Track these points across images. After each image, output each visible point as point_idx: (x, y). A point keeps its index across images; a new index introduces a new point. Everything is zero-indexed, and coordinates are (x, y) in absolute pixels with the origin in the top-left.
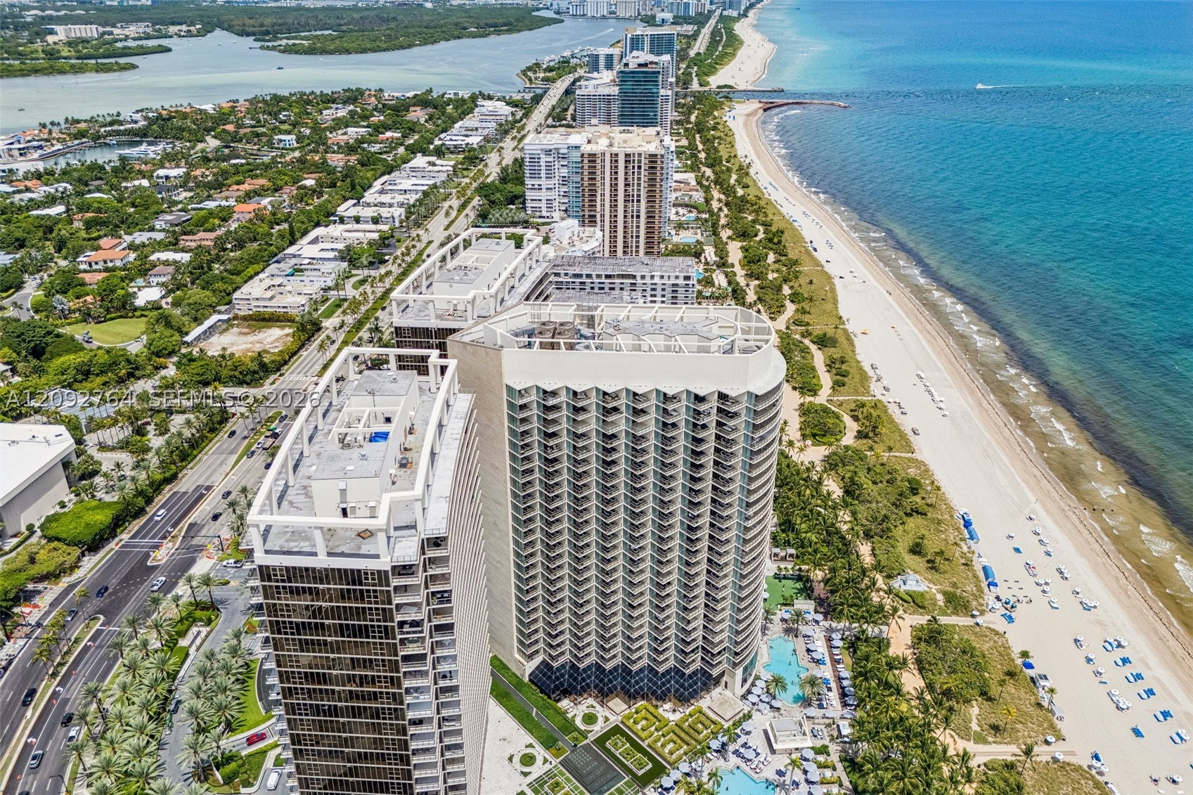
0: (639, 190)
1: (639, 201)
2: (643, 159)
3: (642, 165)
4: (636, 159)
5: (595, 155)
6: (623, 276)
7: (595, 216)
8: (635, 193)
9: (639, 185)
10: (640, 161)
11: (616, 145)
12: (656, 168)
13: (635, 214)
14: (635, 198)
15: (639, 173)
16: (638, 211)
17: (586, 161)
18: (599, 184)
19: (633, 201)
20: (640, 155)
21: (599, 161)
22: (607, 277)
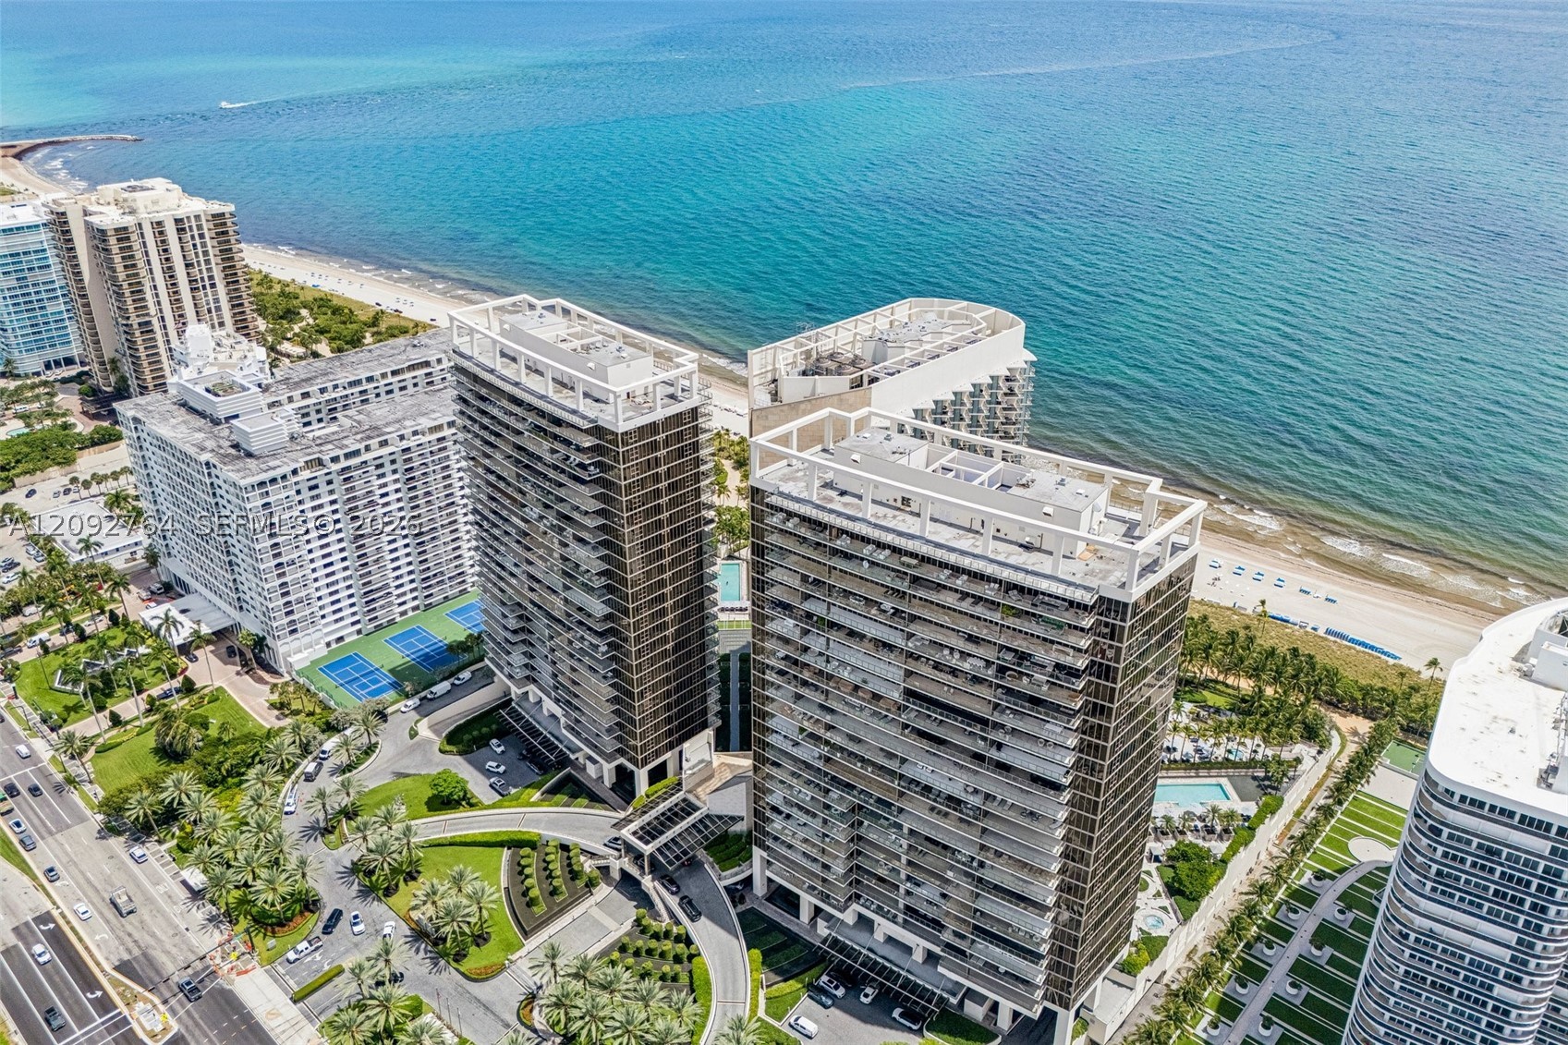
0: (209, 270)
1: (213, 286)
2: (204, 222)
3: (206, 231)
4: (194, 224)
5: (125, 229)
6: (412, 368)
7: (148, 323)
8: (205, 275)
9: (207, 262)
10: (200, 227)
11: (142, 209)
12: (227, 232)
13: (212, 306)
14: (207, 283)
15: (204, 245)
16: (216, 300)
17: (113, 241)
18: (143, 273)
19: (204, 287)
20: (197, 217)
21: (134, 237)
22: (394, 373)
